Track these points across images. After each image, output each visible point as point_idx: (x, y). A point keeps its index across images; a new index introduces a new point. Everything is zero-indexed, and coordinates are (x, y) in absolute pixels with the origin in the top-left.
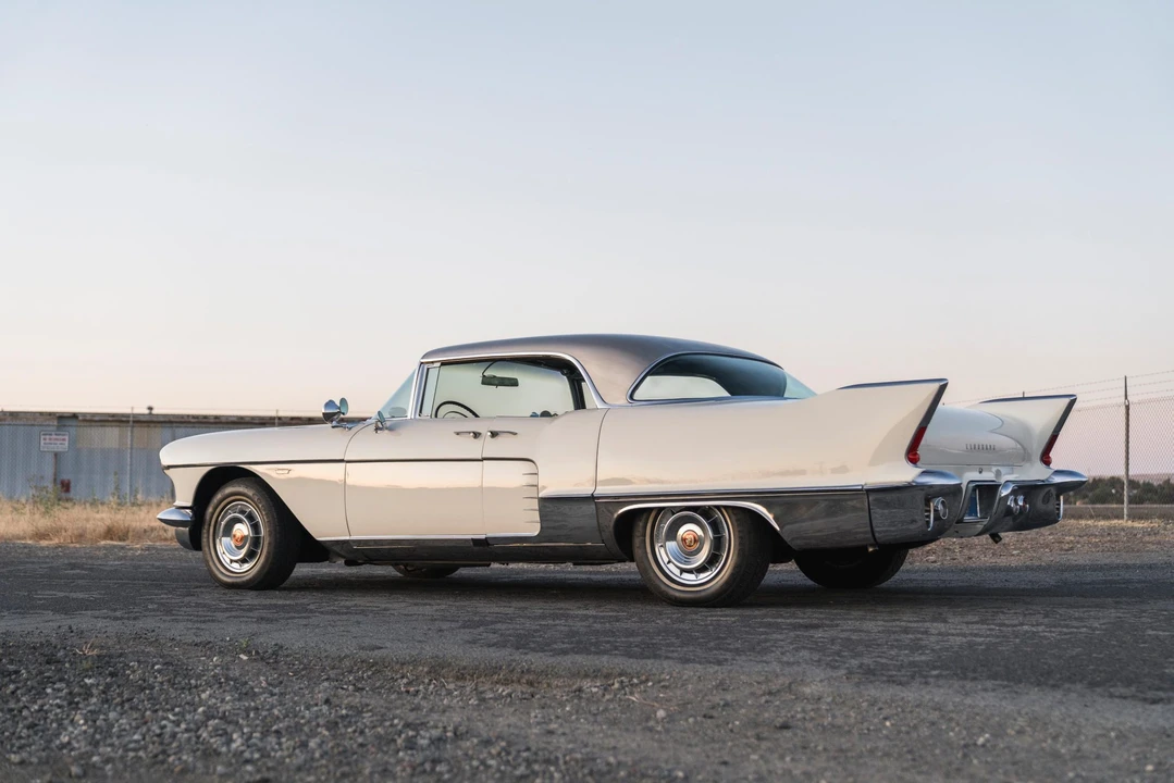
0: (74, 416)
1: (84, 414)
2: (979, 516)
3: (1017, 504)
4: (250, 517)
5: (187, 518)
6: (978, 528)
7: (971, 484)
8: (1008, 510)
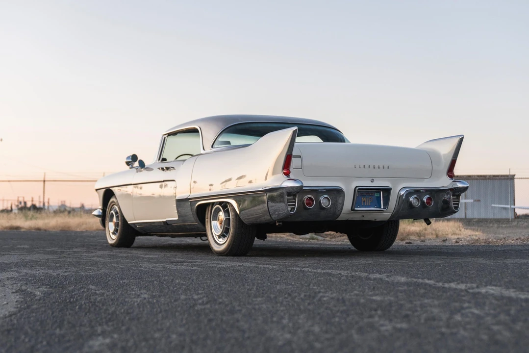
2: (382, 207)
3: (419, 201)
4: (116, 213)
5: (100, 214)
6: (387, 215)
7: (357, 188)
8: (410, 204)
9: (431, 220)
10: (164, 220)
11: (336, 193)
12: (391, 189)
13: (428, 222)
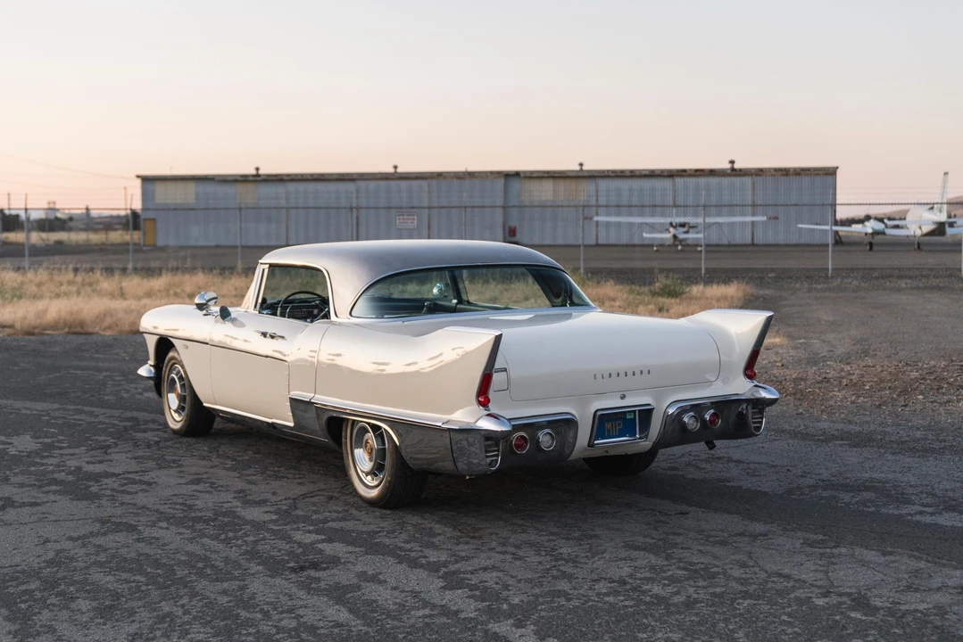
0: (517, 174)
1: (525, 172)
2: (638, 436)
3: (697, 422)
4: (181, 378)
5: (152, 375)
6: (646, 445)
7: (599, 413)
8: (684, 426)
9: (717, 443)
10: (270, 421)
11: (564, 425)
12: (653, 409)
13: (710, 446)
